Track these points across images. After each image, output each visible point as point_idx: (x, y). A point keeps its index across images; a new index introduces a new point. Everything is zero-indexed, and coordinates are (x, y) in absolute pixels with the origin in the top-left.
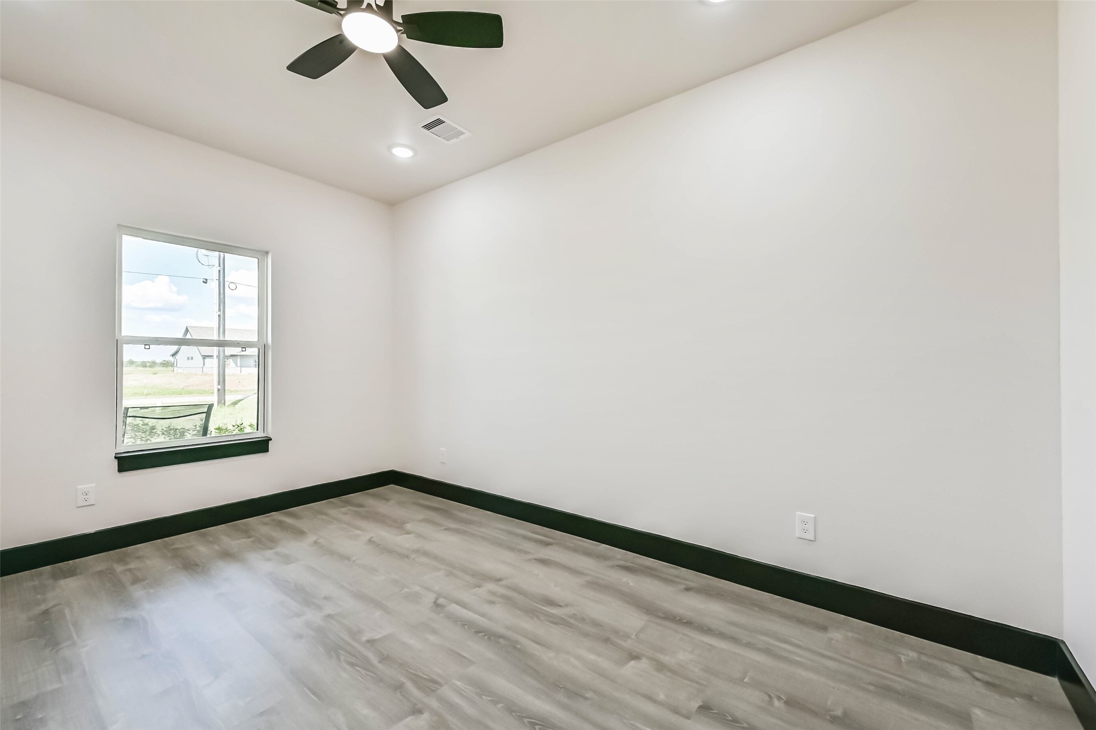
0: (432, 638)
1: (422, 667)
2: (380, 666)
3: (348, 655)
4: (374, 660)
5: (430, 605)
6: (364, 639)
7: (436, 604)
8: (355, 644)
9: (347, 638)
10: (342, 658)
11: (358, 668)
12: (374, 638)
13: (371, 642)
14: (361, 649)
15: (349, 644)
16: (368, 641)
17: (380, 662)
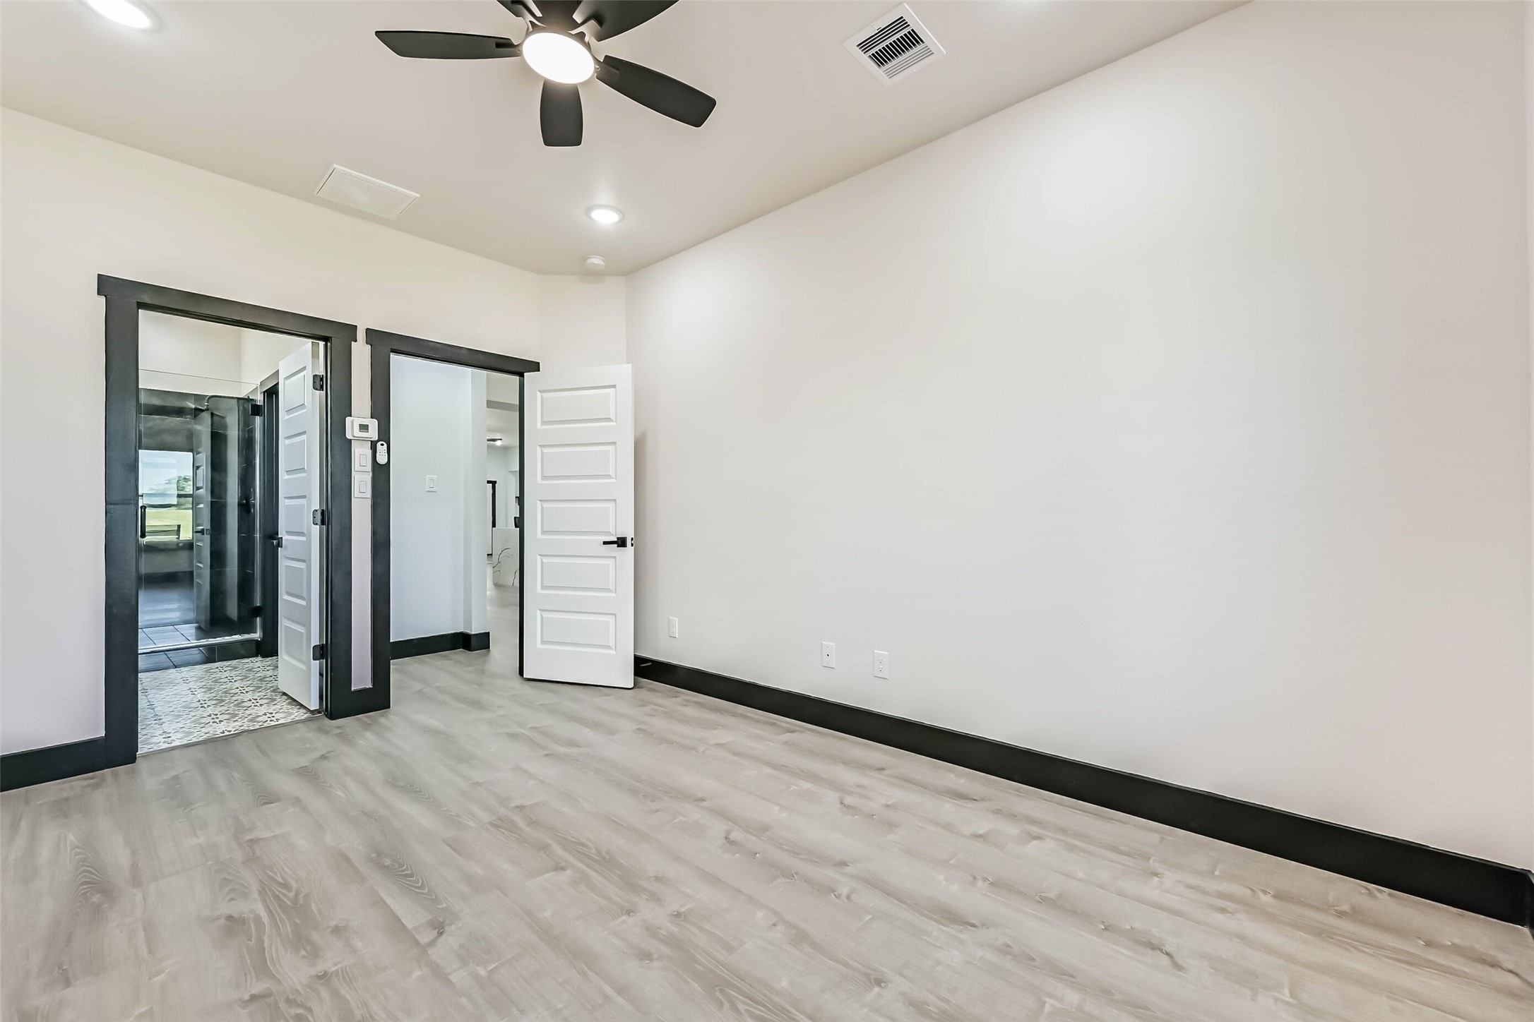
0: (478, 870)
1: (502, 838)
2: (549, 841)
3: (589, 854)
4: (556, 847)
5: (453, 927)
6: (569, 872)
7: (439, 928)
8: (579, 865)
9: (593, 874)
10: (594, 851)
11: (574, 840)
12: (555, 873)
13: (559, 868)
14: (572, 860)
15: (588, 865)
16: (563, 869)
17: (549, 845)
